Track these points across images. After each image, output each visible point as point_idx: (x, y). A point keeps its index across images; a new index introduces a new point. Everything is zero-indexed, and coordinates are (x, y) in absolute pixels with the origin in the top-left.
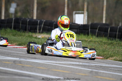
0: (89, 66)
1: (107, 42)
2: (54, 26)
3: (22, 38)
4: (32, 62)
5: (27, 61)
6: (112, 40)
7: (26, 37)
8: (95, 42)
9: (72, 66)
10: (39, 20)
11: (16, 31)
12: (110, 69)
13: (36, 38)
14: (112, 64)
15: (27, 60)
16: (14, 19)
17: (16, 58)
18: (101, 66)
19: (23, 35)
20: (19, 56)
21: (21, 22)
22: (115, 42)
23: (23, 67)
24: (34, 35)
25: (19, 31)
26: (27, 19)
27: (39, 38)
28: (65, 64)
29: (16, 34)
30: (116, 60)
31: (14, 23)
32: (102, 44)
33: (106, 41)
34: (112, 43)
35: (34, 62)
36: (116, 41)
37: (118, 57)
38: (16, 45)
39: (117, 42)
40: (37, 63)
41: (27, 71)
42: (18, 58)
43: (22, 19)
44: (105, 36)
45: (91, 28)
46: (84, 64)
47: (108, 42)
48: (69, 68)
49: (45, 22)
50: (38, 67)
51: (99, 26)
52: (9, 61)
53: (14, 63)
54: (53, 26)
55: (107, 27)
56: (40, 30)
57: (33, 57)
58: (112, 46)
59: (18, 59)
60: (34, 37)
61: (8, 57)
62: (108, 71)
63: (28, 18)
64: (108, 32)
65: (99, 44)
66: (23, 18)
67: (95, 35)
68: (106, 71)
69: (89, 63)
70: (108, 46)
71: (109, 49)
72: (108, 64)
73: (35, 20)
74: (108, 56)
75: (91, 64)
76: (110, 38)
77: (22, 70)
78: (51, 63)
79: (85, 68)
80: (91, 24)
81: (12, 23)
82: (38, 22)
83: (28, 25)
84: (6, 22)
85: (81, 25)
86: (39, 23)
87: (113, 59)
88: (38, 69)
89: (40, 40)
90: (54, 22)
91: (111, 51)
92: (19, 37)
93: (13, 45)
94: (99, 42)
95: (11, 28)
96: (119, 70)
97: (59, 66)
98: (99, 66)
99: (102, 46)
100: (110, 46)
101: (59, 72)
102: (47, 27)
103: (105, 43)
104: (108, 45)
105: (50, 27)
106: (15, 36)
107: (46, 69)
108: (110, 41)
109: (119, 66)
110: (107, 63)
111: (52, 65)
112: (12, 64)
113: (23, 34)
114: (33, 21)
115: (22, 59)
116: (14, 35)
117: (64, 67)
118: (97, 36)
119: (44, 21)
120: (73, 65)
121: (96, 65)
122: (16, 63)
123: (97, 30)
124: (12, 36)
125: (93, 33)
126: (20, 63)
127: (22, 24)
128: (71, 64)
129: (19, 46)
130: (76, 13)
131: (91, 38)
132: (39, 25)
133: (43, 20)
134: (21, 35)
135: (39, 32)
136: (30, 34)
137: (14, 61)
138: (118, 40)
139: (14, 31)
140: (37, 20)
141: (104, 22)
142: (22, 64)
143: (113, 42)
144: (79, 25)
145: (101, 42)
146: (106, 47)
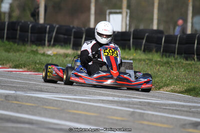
0: (129, 103)
1: (159, 61)
2: (73, 34)
3: (21, 55)
4: (35, 97)
5: (27, 96)
6: (169, 57)
7: (28, 53)
8: (140, 60)
9: (101, 103)
10: (48, 25)
11: (11, 43)
13: (44, 54)
14: (168, 99)
15: (27, 94)
16: (8, 24)
17: (10, 90)
18: (149, 104)
19: (21, 50)
20: (14, 87)
21: (19, 28)
22: (173, 61)
23: (20, 106)
24: (41, 50)
25: (15, 42)
26: (29, 23)
27: (49, 56)
29: (10, 49)
30: (175, 92)
31: (7, 30)
32: (151, 65)
33: (159, 59)
34: (168, 63)
35: (38, 97)
36: (175, 59)
37: (178, 86)
38: (10, 67)
39: (177, 61)
40: (43, 98)
41: (27, 113)
42: (13, 90)
43: (20, 24)
44: (157, 51)
45: (133, 38)
46: (121, 99)
47: (162, 60)
48: (96, 106)
49: (58, 28)
50: (45, 107)
51: (147, 34)
53: (6, 99)
54: (71, 35)
55: (159, 35)
56: (49, 41)
57: (37, 89)
58: (168, 67)
59: (13, 92)
60: (40, 54)
62: (159, 112)
64: (161, 44)
65: (147, 64)
66: (23, 21)
67: (140, 49)
68: (156, 111)
69: (129, 97)
71: (164, 73)
72: (162, 98)
73: (41, 24)
74: (161, 85)
75: (133, 100)
76: (164, 53)
78: (68, 98)
79: (123, 106)
80: (134, 31)
81: (4, 30)
82: (46, 27)
83: (31, 33)
85: (118, 32)
86: (49, 30)
87: (169, 89)
88: (46, 109)
90: (73, 28)
91: (167, 76)
92: (15, 54)
93: (5, 66)
94: (147, 62)
95: (2, 38)
96: (178, 110)
97: (80, 104)
98: (145, 102)
99: (151, 67)
101: (79, 115)
102: (62, 36)
103: (156, 62)
104: (162, 66)
105: (66, 37)
108: (165, 59)
110: (158, 97)
111: (69, 102)
112: (2, 101)
113: (23, 48)
114: (39, 26)
115: (19, 93)
116: (8, 51)
117: (87, 105)
118: (144, 51)
119: (57, 26)
120: (103, 101)
121: (140, 102)
122: (9, 100)
123: (144, 41)
124: (4, 52)
125: (137, 47)
126: (16, 100)
127: (20, 31)
128: (100, 100)
129: (15, 68)
130: (111, 13)
131: (134, 55)
132: (49, 33)
133: (54, 25)
134: (18, 51)
135: (49, 45)
136: (34, 48)
138: (177, 57)
139: (7, 42)
140: (46, 25)
141: (155, 27)
142: (18, 101)
143: (170, 60)
144: (115, 32)
145: (150, 60)
146: (158, 69)
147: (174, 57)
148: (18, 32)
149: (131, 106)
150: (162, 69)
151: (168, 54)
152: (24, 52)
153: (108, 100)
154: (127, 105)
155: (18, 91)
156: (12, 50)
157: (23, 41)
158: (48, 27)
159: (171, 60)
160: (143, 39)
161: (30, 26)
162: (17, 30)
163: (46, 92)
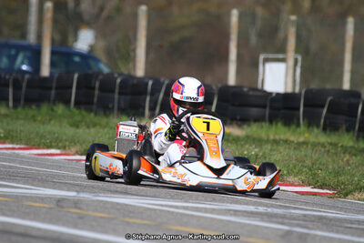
0: (283, 217)
1: (352, 147)
3: (98, 132)
4: (112, 203)
5: (98, 201)
7: (111, 128)
8: (315, 145)
9: (231, 215)
10: (151, 78)
11: (84, 113)
12: (347, 227)
15: (98, 198)
16: (78, 77)
17: (68, 190)
18: (321, 218)
19: (100, 125)
20: (78, 185)
21: (97, 84)
23: (81, 217)
25: (90, 110)
26: (116, 75)
28: (212, 211)
29: (81, 122)
31: (77, 88)
32: (336, 154)
33: (351, 144)
35: (118, 204)
38: (77, 153)
40: (126, 205)
41: (92, 229)
42: (73, 191)
43: (101, 77)
44: (348, 130)
45: (305, 106)
46: (269, 210)
47: (356, 146)
48: (222, 221)
49: (167, 86)
50: (127, 219)
51: (329, 99)
52: (42, 199)
53: (58, 205)
55: (353, 100)
56: (153, 108)
57: (119, 190)
59: (72, 194)
61: (45, 187)
62: (337, 232)
63: (120, 74)
64: (356, 117)
65: (328, 151)
67: (318, 126)
68: (332, 231)
70: (354, 157)
71: (357, 167)
72: (347, 210)
73: (139, 78)
74: (350, 188)
75: (293, 211)
76: (362, 134)
77: (75, 226)
78: (172, 207)
80: (306, 92)
81: (71, 88)
82: (147, 84)
83: (120, 94)
84: (54, 85)
85: (278, 94)
86: (152, 89)
88: (128, 223)
92: (87, 131)
93: (68, 152)
94: (328, 147)
95: (67, 102)
97: (192, 216)
98: (314, 216)
99: (334, 157)
100: (359, 158)
103: (345, 150)
104: (355, 155)
106: (78, 127)
108: (362, 145)
110: (341, 209)
111: (173, 212)
112: (50, 208)
113: (104, 121)
114: (135, 81)
115: (83, 195)
116: (76, 125)
118: (324, 129)
119: (166, 82)
120: (236, 213)
121: (305, 215)
122: (62, 207)
123: (325, 111)
124: (68, 126)
125: (312, 121)
126: (76, 207)
127: (100, 89)
128: (230, 210)
130: (266, 60)
131: (306, 135)
132: (152, 94)
133: (162, 80)
134: (95, 125)
137: (60, 202)
139: (76, 111)
140: (147, 81)
141: (346, 86)
142: (80, 209)
144: (271, 94)
145: (334, 145)
146: (348, 161)
148: (97, 92)
149: (286, 221)
150: (354, 160)
152: (105, 127)
153: (245, 211)
154: (280, 220)
155: (83, 192)
156: (83, 124)
157: (105, 108)
158: (150, 83)
160: (323, 107)
161: (119, 81)
162: (94, 88)
163: (133, 195)
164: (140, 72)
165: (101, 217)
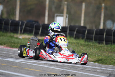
1: (84, 44)
2: (34, 27)
3: (4, 38)
6: (89, 42)
7: (8, 37)
8: (72, 43)
9: (45, 65)
10: (20, 21)
12: (81, 69)
13: (17, 38)
15: (3, 59)
21: (4, 23)
25: (1, 31)
26: (9, 20)
34: (88, 45)
35: (9, 61)
37: (92, 58)
39: (94, 44)
40: (12, 61)
43: (5, 20)
44: (83, 38)
45: (69, 31)
48: (42, 67)
49: (26, 24)
51: (77, 29)
55: (84, 29)
56: (21, 31)
57: (9, 56)
58: (88, 47)
60: (14, 38)
62: (78, 71)
63: (11, 19)
64: (85, 34)
67: (73, 37)
68: (76, 71)
70: (84, 47)
71: (85, 50)
78: (26, 62)
79: (58, 67)
82: (19, 23)
83: (11, 26)
88: (12, 67)
89: (20, 40)
94: (76, 44)
96: (89, 71)
99: (78, 47)
100: (85, 47)
101: (31, 71)
102: (28, 28)
103: (81, 45)
105: (30, 29)
107: (20, 67)
108: (87, 43)
109: (91, 67)
113: (5, 34)
114: (16, 22)
118: (75, 38)
119: (25, 22)
121: (68, 65)
125: (71, 35)
128: (45, 63)
130: (57, 16)
131: (69, 40)
132: (21, 26)
134: (2, 36)
136: (12, 34)
138: (94, 42)
141: (82, 25)
143: (89, 43)
145: (78, 43)
146: (82, 48)
147: (92, 42)
148: (3, 25)
149: (62, 67)
151: (88, 40)
152: (6, 36)
153: (49, 64)
154: (60, 67)
157: (6, 30)
158: (20, 23)
159: (91, 43)
160: (75, 31)
161: (10, 22)
162: (2, 24)
163: (14, 58)
164: (17, 19)
165: (3, 65)
